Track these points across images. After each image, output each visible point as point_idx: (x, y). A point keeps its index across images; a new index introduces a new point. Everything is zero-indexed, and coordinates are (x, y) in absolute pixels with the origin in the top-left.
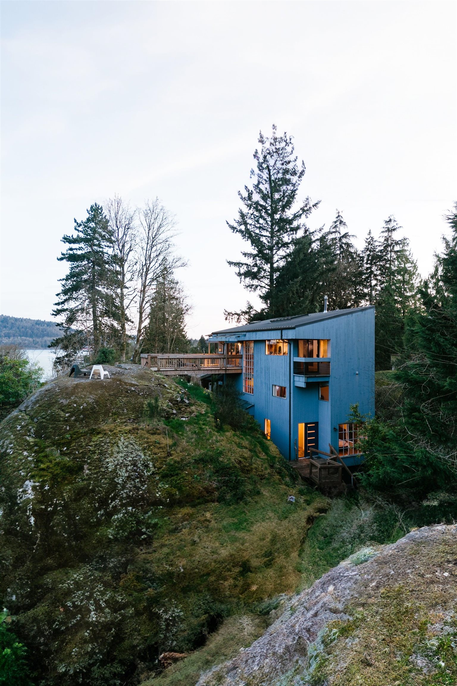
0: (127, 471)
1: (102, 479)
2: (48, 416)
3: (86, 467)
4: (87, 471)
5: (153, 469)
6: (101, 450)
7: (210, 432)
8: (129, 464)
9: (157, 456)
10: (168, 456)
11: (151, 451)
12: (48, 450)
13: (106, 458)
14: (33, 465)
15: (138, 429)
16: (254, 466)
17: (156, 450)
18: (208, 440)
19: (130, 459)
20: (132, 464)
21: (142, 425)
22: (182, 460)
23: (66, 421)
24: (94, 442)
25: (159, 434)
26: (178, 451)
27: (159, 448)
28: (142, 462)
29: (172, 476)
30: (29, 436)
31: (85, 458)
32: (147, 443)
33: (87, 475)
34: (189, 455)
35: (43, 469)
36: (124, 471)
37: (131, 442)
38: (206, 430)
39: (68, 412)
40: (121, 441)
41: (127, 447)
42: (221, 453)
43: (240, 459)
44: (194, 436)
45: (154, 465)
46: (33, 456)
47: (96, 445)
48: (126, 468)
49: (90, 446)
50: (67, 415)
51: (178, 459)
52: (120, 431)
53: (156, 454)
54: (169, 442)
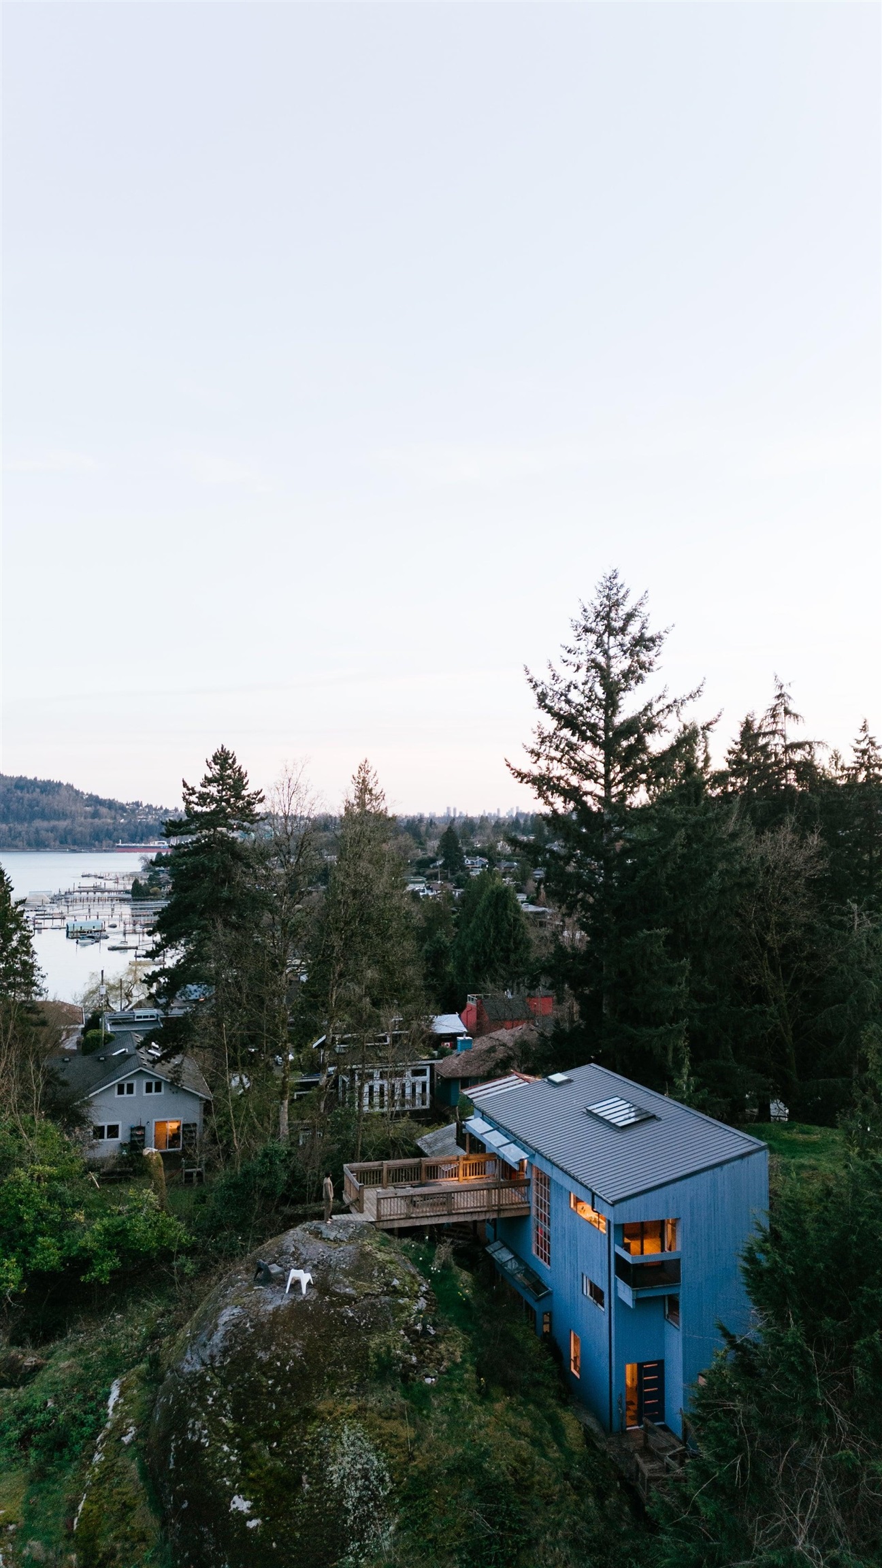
0: (357, 1489)
1: (327, 1500)
2: (245, 1383)
3: (304, 1477)
4: (307, 1486)
5: (390, 1486)
6: (321, 1450)
7: (470, 1407)
8: (359, 1475)
9: (394, 1461)
10: (410, 1459)
11: (386, 1451)
12: (254, 1446)
13: (329, 1464)
14: (239, 1471)
15: (365, 1410)
16: (537, 1478)
17: (393, 1451)
18: (467, 1424)
19: (359, 1466)
20: (362, 1477)
21: (372, 1401)
22: (430, 1469)
23: (271, 1393)
24: (310, 1434)
25: (395, 1419)
26: (424, 1451)
27: (396, 1446)
28: (375, 1474)
29: (416, 1498)
30: (225, 1416)
31: (301, 1463)
32: (380, 1436)
33: (308, 1493)
34: (439, 1457)
35: (252, 1480)
36: (353, 1488)
37: (359, 1434)
38: (464, 1404)
39: (270, 1378)
40: (344, 1432)
41: (353, 1444)
42: (485, 1454)
43: (515, 1464)
44: (446, 1418)
45: (391, 1477)
46: (237, 1455)
47: (313, 1440)
48: (356, 1483)
49: (306, 1441)
50: (270, 1382)
51: (423, 1466)
52: (342, 1414)
53: (393, 1457)
54: (408, 1432)
